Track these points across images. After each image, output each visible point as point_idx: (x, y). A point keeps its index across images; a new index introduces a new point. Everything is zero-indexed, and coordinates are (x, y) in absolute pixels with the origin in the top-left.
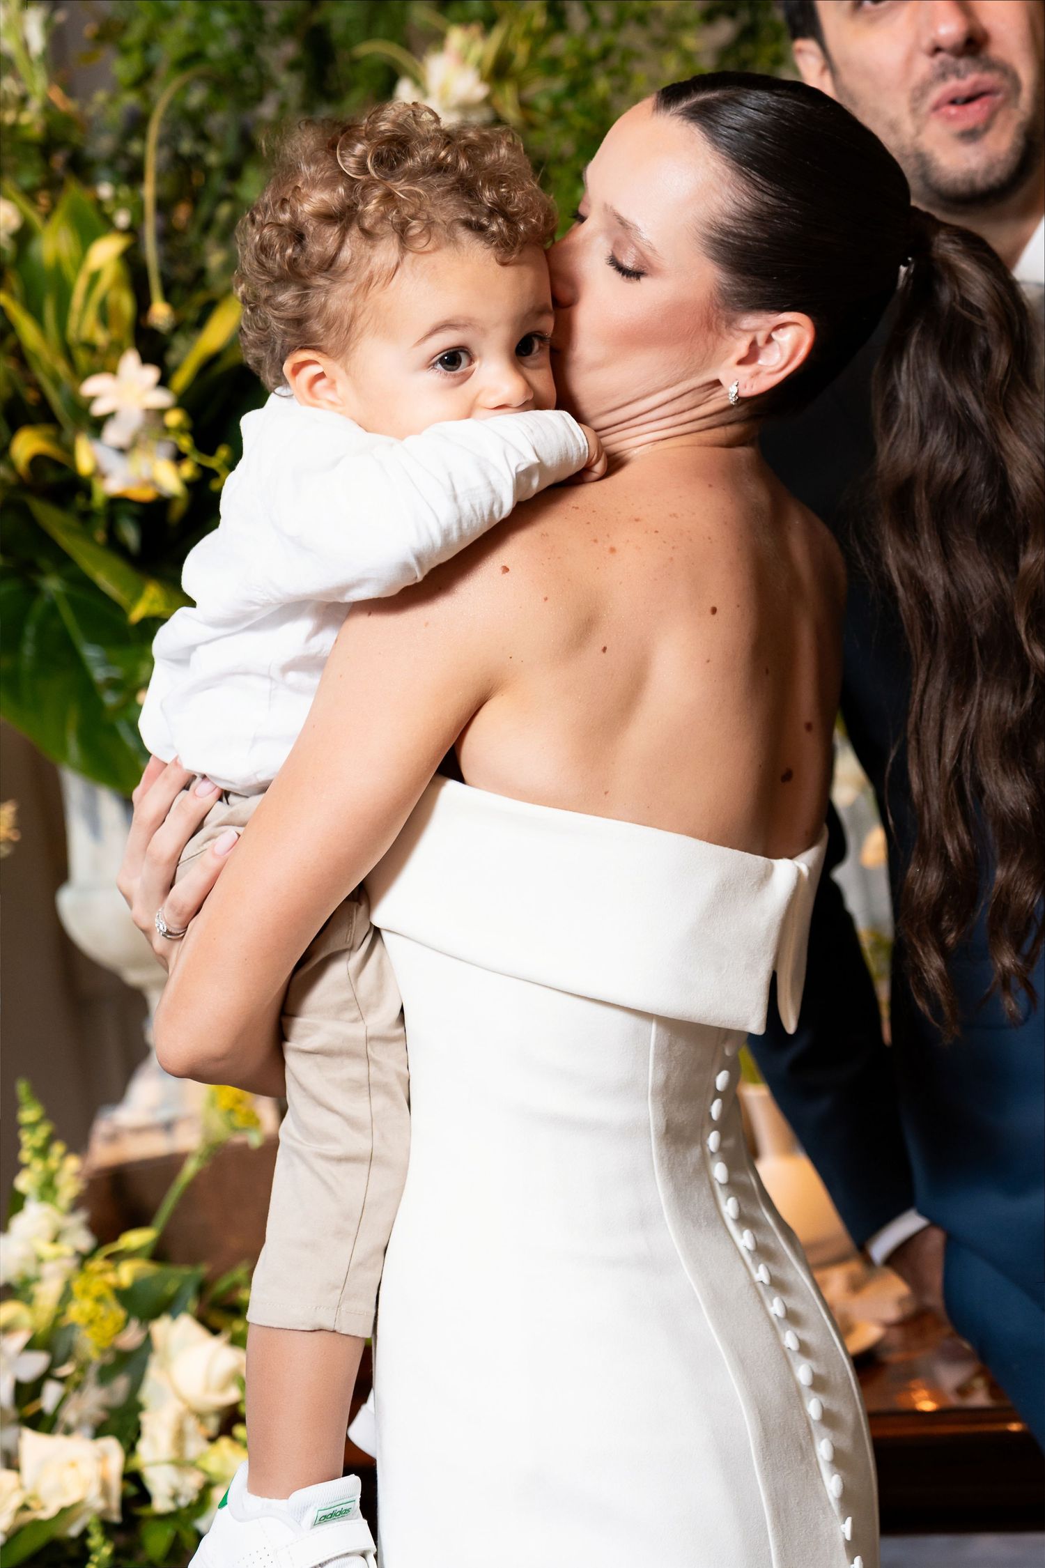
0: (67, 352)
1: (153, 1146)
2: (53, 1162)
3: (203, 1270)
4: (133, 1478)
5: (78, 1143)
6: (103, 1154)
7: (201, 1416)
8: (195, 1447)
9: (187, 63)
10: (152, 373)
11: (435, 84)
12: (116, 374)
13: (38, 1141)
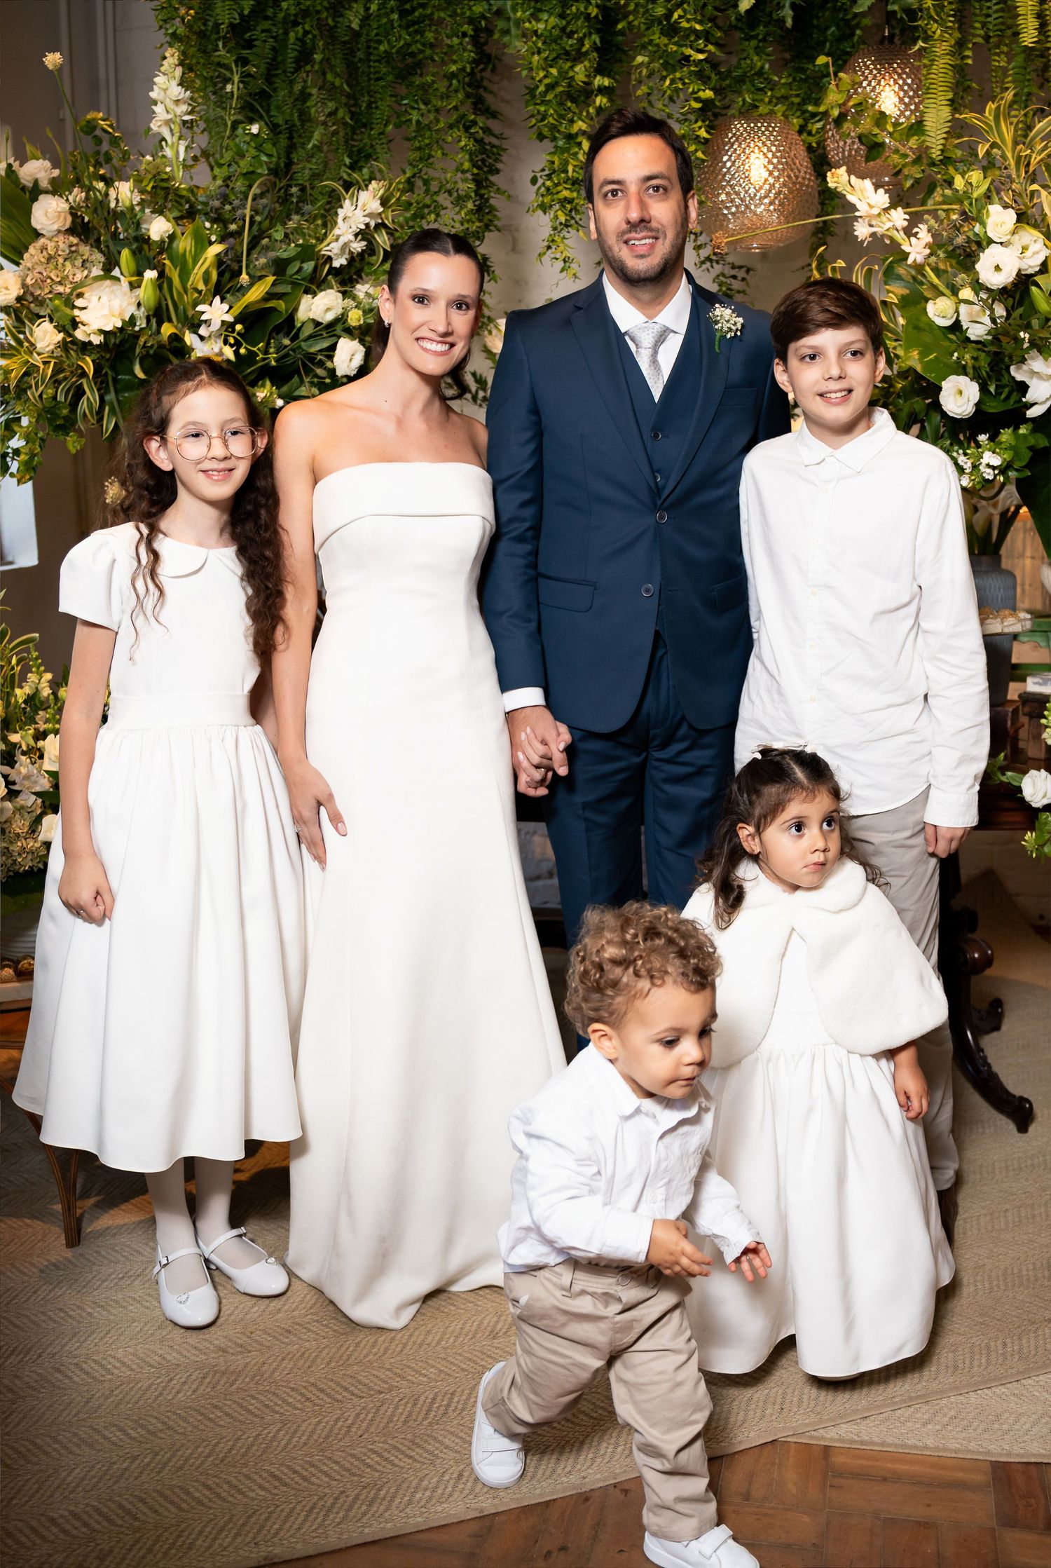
9: (250, 176)
10: (226, 307)
11: (360, 203)
12: (211, 305)
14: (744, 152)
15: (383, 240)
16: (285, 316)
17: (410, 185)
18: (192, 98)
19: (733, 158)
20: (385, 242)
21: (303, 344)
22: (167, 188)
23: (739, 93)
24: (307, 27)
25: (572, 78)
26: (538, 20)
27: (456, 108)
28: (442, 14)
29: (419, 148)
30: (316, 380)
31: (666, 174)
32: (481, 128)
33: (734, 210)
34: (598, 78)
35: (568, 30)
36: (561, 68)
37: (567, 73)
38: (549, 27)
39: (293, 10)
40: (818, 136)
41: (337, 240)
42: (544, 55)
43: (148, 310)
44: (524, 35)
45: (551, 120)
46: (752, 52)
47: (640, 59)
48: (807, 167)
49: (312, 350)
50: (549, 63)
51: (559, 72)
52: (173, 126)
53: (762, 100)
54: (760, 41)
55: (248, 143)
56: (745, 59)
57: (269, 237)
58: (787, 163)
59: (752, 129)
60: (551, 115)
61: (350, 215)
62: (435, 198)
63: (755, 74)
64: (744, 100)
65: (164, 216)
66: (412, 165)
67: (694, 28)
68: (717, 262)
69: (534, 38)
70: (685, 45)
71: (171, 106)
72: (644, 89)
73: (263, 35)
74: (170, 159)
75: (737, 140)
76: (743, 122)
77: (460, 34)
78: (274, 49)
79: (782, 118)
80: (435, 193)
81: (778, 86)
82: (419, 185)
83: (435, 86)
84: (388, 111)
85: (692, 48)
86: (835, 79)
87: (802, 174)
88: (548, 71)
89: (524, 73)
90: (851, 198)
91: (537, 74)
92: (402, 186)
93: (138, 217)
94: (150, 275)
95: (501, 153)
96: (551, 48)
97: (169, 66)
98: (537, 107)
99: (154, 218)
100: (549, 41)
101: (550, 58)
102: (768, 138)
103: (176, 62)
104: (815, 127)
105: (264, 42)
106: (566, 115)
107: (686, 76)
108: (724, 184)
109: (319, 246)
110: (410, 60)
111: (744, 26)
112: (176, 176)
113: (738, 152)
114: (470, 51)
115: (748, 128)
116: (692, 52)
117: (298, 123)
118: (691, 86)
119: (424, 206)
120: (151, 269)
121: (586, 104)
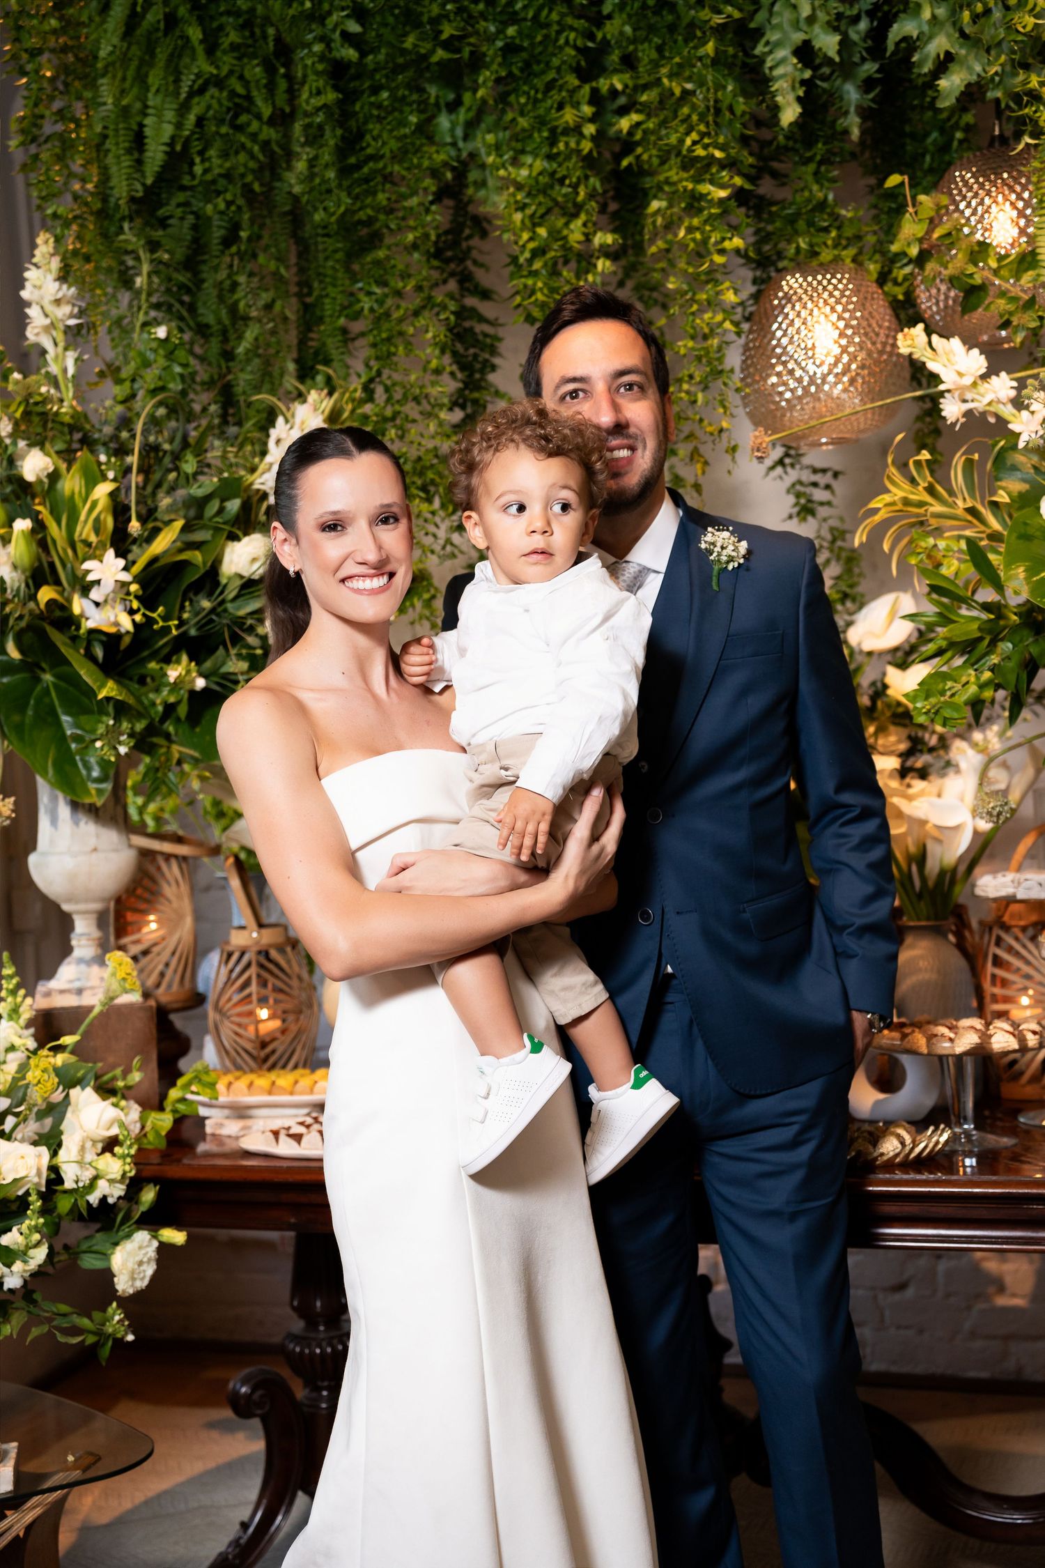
0: (73, 546)
1: (70, 1001)
2: (19, 999)
3: (100, 1066)
4: (54, 1169)
5: (31, 993)
6: (42, 1003)
7: (94, 1142)
8: (90, 1156)
9: (154, 392)
10: (121, 563)
11: (298, 420)
12: (101, 561)
13: (11, 987)
14: (799, 315)
16: (202, 571)
17: (368, 389)
18: (77, 299)
19: (784, 326)
21: (229, 606)
22: (44, 415)
23: (792, 237)
24: (229, 197)
25: (565, 238)
26: (523, 165)
27: (419, 288)
28: (397, 168)
29: (374, 345)
30: (244, 652)
32: (452, 313)
33: (788, 395)
34: (599, 234)
35: (558, 176)
36: (554, 226)
37: (559, 232)
38: (534, 174)
39: (209, 177)
40: (907, 284)
41: (270, 466)
42: (529, 211)
43: (24, 572)
44: (502, 188)
45: (539, 296)
46: (810, 178)
47: (655, 205)
48: (889, 328)
49: (242, 613)
50: (534, 222)
51: (550, 233)
52: (54, 333)
53: (825, 244)
54: (820, 163)
55: (155, 351)
56: (802, 190)
57: (177, 469)
58: (858, 326)
59: (810, 284)
60: (541, 289)
61: (283, 436)
62: (397, 408)
63: (812, 210)
64: (798, 249)
65: (42, 449)
66: (368, 366)
67: (713, 155)
68: (792, 465)
69: (512, 190)
70: (704, 181)
71: (50, 308)
72: (661, 244)
73: (180, 210)
74: (55, 377)
75: (789, 300)
76: (797, 275)
77: (421, 192)
78: (195, 227)
79: (852, 265)
80: (398, 402)
81: (847, 223)
82: (380, 393)
83: (393, 262)
84: (341, 299)
85: (712, 182)
86: (914, 206)
87: (882, 338)
88: (534, 232)
89: (506, 236)
90: (932, 366)
91: (520, 237)
92: (358, 394)
93: (9, 452)
94: (22, 525)
95: (497, 344)
96: (537, 201)
97: (43, 256)
98: (523, 280)
99: (28, 452)
100: (534, 192)
101: (538, 214)
102: (831, 295)
103: (51, 250)
104: (902, 272)
105: (182, 219)
106: (559, 288)
107: (706, 222)
108: (774, 361)
109: (250, 478)
110: (364, 232)
111: (798, 146)
112: (65, 396)
113: (791, 317)
114: (435, 213)
115: (805, 284)
116: (711, 188)
117: (227, 322)
118: (713, 235)
119: (385, 420)
120: (24, 518)
121: (587, 272)
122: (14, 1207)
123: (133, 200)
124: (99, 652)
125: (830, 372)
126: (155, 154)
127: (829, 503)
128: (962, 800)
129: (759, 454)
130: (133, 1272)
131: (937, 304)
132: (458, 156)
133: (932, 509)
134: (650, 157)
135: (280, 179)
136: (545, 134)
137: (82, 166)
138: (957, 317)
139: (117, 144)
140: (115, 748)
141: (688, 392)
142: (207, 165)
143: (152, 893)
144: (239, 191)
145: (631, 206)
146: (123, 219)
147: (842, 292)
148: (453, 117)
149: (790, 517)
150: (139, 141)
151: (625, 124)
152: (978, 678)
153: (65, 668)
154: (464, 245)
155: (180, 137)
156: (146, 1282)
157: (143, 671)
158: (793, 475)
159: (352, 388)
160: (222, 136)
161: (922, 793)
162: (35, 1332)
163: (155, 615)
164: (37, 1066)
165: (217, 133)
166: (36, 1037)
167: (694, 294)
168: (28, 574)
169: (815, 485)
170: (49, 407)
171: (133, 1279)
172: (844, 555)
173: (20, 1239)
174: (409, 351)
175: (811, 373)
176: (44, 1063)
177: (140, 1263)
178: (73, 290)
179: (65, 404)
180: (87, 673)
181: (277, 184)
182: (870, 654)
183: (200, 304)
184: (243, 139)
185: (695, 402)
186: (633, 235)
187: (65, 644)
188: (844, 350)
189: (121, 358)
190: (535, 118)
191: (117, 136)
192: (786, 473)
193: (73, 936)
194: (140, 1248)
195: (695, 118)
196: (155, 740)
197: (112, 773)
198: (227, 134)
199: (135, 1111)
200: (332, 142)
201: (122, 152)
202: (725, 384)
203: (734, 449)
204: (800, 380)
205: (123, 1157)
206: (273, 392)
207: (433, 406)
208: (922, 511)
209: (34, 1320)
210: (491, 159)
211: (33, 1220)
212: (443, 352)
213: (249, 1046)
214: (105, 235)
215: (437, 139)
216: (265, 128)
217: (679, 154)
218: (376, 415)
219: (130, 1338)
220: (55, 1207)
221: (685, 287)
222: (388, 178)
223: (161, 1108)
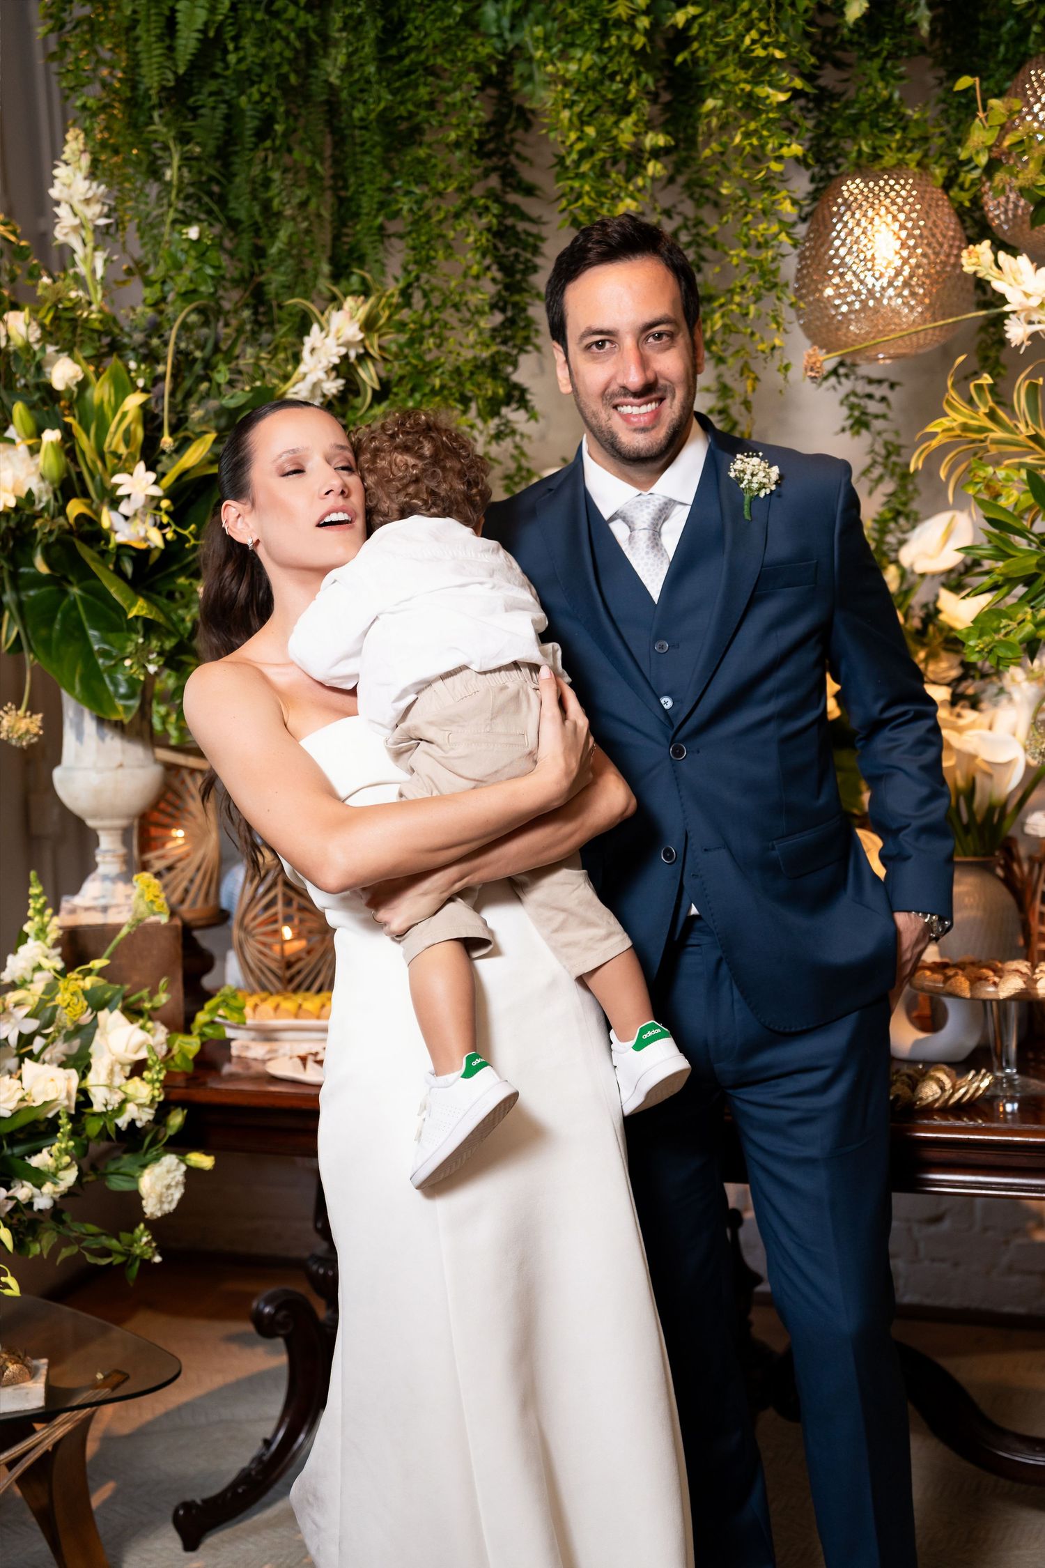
0: (102, 456)
1: (96, 919)
2: (46, 919)
3: (127, 987)
4: (83, 1092)
5: (56, 912)
6: (68, 921)
7: (123, 1065)
8: (119, 1080)
9: (187, 295)
10: (152, 476)
11: (333, 328)
12: (131, 474)
13: (38, 906)
14: (858, 224)
15: (368, 376)
17: (406, 294)
18: (107, 196)
19: (843, 235)
20: (371, 379)
22: (74, 321)
23: (854, 139)
24: (264, 88)
25: (615, 138)
26: (572, 59)
27: (460, 189)
28: (439, 61)
29: (414, 248)
31: (671, 315)
32: (494, 215)
33: (844, 309)
34: (651, 135)
35: (608, 71)
36: (603, 124)
37: (609, 132)
38: (584, 69)
39: (243, 67)
40: (974, 189)
41: (305, 375)
42: (577, 109)
43: (52, 483)
44: (549, 83)
45: (586, 201)
46: (875, 75)
47: (710, 103)
48: (954, 238)
50: (583, 120)
51: (598, 133)
52: (83, 233)
53: (889, 146)
54: (887, 58)
55: (186, 252)
56: (867, 87)
57: (210, 380)
58: (921, 236)
59: (871, 190)
60: (588, 193)
61: (318, 345)
62: (436, 315)
63: (877, 110)
64: (860, 152)
65: (71, 356)
66: (406, 270)
67: (773, 56)
68: (847, 376)
69: (560, 87)
70: (763, 82)
71: (79, 208)
72: (715, 146)
73: (212, 99)
74: (84, 278)
75: (849, 208)
76: (858, 181)
77: (464, 87)
78: (227, 118)
79: (916, 170)
80: (437, 308)
81: (911, 124)
82: (417, 298)
83: (433, 161)
84: (379, 196)
85: (771, 85)
86: (985, 109)
87: (946, 246)
88: (582, 131)
89: (552, 135)
90: (997, 285)
91: (567, 137)
92: (395, 300)
93: (38, 358)
94: (51, 436)
95: (539, 243)
96: (586, 98)
97: (73, 153)
98: (569, 182)
99: (58, 359)
100: (583, 88)
101: (587, 112)
102: (893, 203)
103: (81, 147)
104: (968, 177)
105: (214, 108)
106: (608, 191)
107: (763, 127)
108: (831, 272)
109: (284, 388)
110: (404, 126)
111: (863, 40)
112: (94, 300)
113: (850, 225)
114: (478, 109)
115: (866, 190)
116: (770, 91)
117: (260, 219)
118: (771, 141)
119: (423, 327)
120: (53, 429)
121: (637, 173)
122: (42, 1128)
123: (163, 88)
124: (128, 568)
125: (890, 284)
126: (187, 42)
127: (884, 417)
128: (1014, 735)
129: (813, 374)
130: (161, 1196)
131: (1006, 212)
132: (505, 48)
133: (992, 435)
134: (707, 53)
135: (316, 67)
136: (596, 26)
137: (111, 50)
138: (1026, 226)
139: (148, 31)
140: (144, 667)
141: (739, 305)
142: (241, 53)
143: (176, 808)
144: (274, 82)
145: (684, 98)
146: (153, 108)
147: (905, 199)
148: (500, 6)
149: (843, 430)
150: (170, 26)
151: (680, 18)
152: (1034, 616)
153: (92, 582)
154: (507, 138)
155: (214, 22)
156: (174, 1205)
157: (171, 587)
158: (847, 385)
159: (388, 293)
160: (257, 23)
161: (971, 726)
162: (65, 1252)
163: (186, 533)
164: (66, 989)
165: (252, 19)
166: (63, 956)
167: (749, 200)
168: (56, 486)
169: (870, 396)
170: (79, 313)
171: (161, 1202)
172: (898, 470)
173: (51, 1161)
174: (448, 257)
175: (870, 286)
176: (73, 986)
177: (168, 1187)
178: (103, 187)
179: (94, 307)
180: (116, 591)
181: (314, 72)
182: (923, 575)
183: (231, 197)
184: (279, 26)
185: (747, 314)
186: (685, 129)
187: (93, 559)
188: (905, 261)
189: (150, 256)
190: (586, 8)
191: (148, 22)
192: (840, 383)
193: (97, 852)
194: (169, 1172)
195: (755, 14)
196: (185, 658)
197: (139, 690)
198: (263, 21)
199: (161, 1033)
200: (372, 34)
201: (153, 39)
202: (779, 299)
203: (787, 368)
204: (857, 293)
205: (152, 1082)
206: (306, 295)
207: (473, 314)
208: (982, 436)
209: (65, 1241)
210: (538, 54)
211: (62, 1142)
212: (484, 256)
213: (274, 966)
214: (133, 125)
215: (482, 29)
216: (302, 13)
217: (737, 49)
218: (414, 322)
219: (158, 1259)
220: (84, 1129)
221: (739, 193)
222: (432, 71)
223: (188, 1031)
